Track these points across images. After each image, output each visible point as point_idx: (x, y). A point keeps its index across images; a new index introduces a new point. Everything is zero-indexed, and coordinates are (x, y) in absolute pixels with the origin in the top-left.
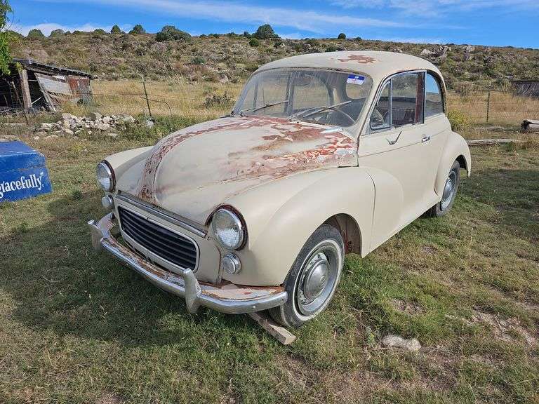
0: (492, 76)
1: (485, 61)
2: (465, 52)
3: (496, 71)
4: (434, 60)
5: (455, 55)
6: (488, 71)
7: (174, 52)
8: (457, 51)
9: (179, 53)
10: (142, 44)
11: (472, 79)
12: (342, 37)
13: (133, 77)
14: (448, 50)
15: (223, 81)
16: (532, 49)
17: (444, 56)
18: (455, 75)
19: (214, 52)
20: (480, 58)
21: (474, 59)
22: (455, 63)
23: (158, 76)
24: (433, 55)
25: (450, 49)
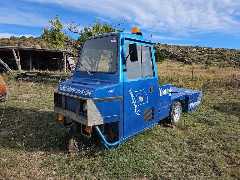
0: (225, 60)
1: (221, 54)
2: (211, 50)
3: (226, 58)
4: (199, 53)
5: (207, 51)
6: (223, 58)
11: (217, 61)
16: (231, 49)
17: (203, 51)
18: (210, 59)
20: (218, 53)
22: (208, 55)
24: (198, 51)
25: (204, 49)
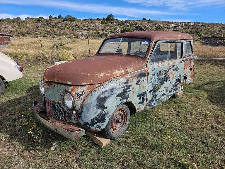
0: (199, 35)
1: (197, 29)
2: (189, 25)
4: (174, 29)
5: (185, 27)
6: (198, 33)
7: (68, 26)
8: (186, 25)
9: (70, 26)
10: (55, 23)
12: (144, 19)
13: (44, 36)
14: (182, 24)
15: (82, 38)
17: (180, 27)
19: (84, 26)
20: (195, 28)
21: (192, 28)
23: (55, 36)
24: (174, 27)
